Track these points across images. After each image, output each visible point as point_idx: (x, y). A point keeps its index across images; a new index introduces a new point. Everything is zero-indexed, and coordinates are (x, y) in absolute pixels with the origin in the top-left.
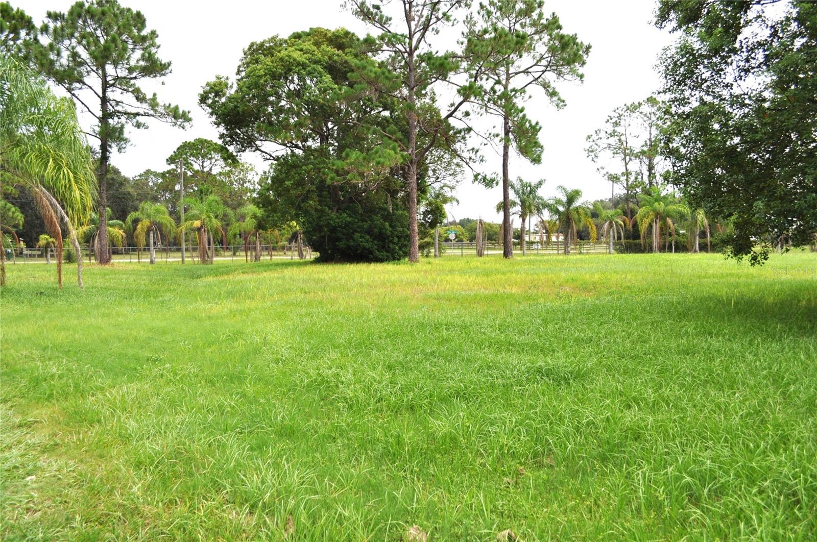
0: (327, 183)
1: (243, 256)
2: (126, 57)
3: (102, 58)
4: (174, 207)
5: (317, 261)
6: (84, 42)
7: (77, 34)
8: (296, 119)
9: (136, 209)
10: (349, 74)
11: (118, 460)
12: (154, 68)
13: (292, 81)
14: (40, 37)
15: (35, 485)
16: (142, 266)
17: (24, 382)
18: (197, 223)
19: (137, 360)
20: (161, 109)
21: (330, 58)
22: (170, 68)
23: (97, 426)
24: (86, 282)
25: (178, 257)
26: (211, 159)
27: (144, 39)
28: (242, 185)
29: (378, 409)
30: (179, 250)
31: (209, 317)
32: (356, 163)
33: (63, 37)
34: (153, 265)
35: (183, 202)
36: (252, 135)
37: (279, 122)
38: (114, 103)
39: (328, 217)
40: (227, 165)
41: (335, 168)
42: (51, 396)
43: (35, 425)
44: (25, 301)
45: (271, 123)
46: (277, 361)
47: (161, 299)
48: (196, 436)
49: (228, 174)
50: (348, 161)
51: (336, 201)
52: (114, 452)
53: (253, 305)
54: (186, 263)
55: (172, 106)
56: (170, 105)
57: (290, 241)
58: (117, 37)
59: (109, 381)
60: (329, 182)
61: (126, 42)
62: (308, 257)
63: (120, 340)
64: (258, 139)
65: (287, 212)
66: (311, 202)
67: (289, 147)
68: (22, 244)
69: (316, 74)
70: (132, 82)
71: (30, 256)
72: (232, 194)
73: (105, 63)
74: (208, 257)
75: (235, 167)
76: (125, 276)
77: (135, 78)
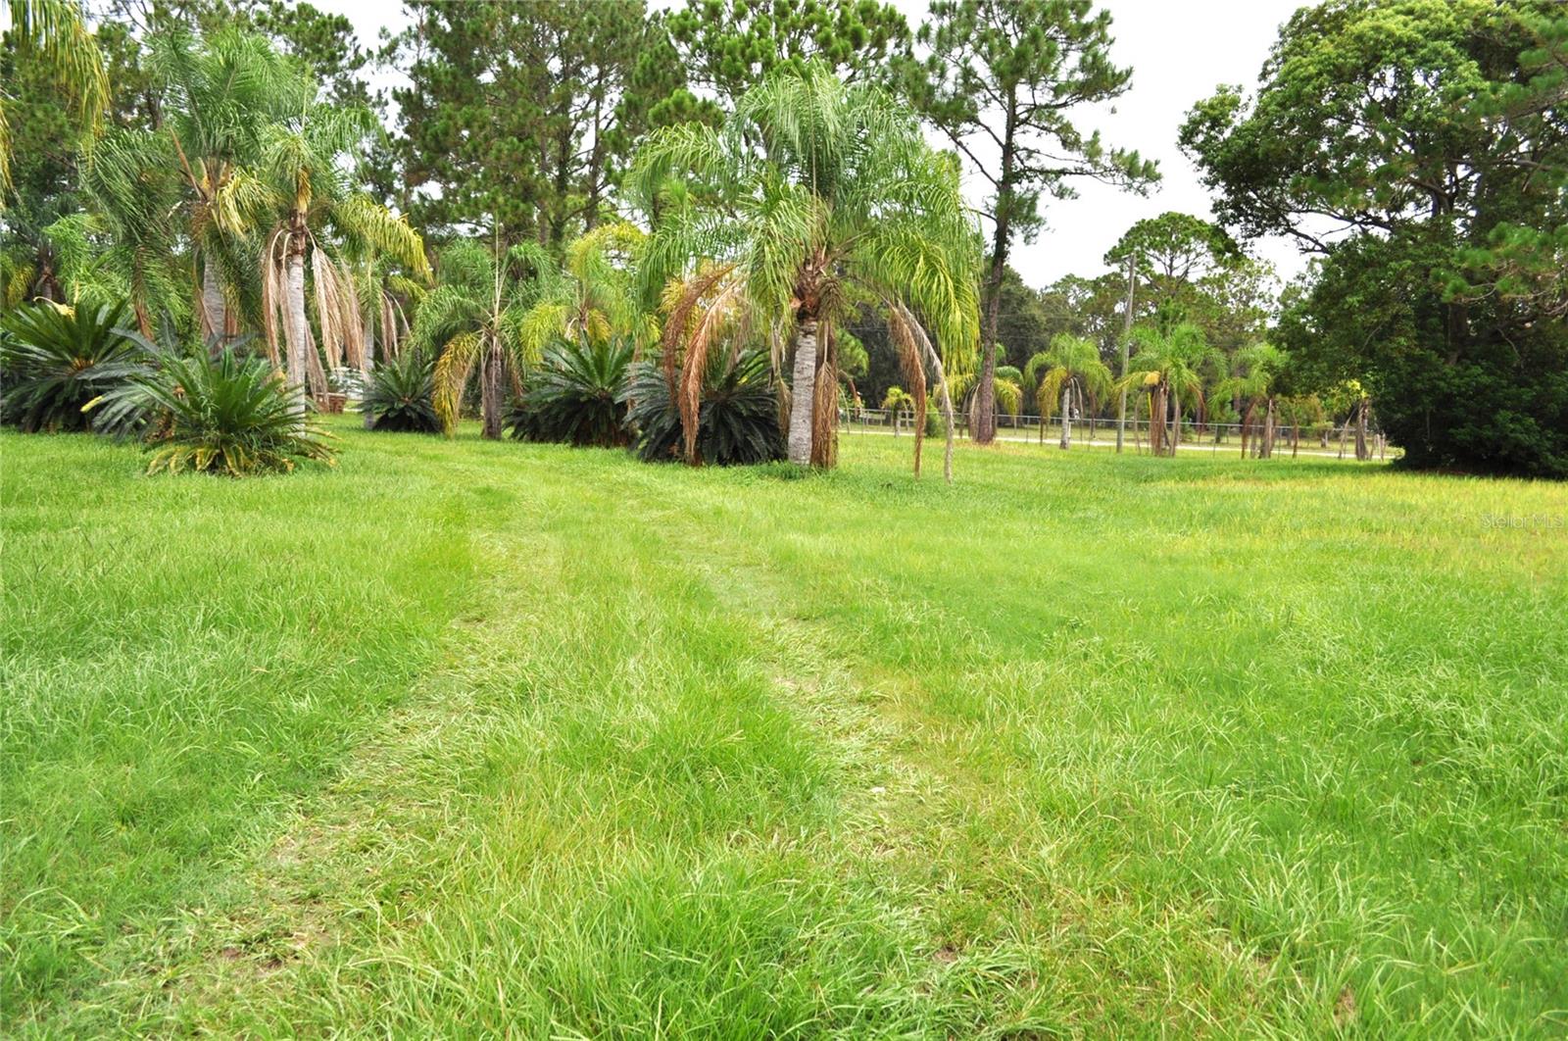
0: (1443, 300)
1: (1236, 446)
2: (1053, 66)
3: (1013, 71)
4: (1110, 343)
5: (1397, 467)
6: (985, 48)
7: (973, 36)
8: (1381, 163)
9: (1042, 348)
10: (1523, 55)
11: (1013, 791)
12: (1100, 82)
13: (1380, 82)
14: (915, 49)
15: (884, 804)
16: (1048, 452)
17: (866, 630)
18: (1152, 377)
19: (1043, 620)
20: (1105, 161)
21: (1477, 22)
22: (1129, 81)
23: (978, 726)
24: (957, 472)
25: (1112, 440)
26: (1188, 251)
27: (1086, 30)
28: (1246, 304)
29: (1553, 808)
30: (1111, 426)
31: (1170, 558)
32: (1523, 254)
33: (951, 42)
34: (1066, 452)
35: (1128, 336)
36: (1282, 201)
37: (1341, 170)
38: (1023, 154)
39: (1435, 374)
40: (1219, 263)
41: (1465, 265)
42: (906, 660)
43: (883, 703)
44: (865, 495)
45: (1323, 175)
46: (1312, 665)
47: (1081, 514)
48: (1152, 781)
49: (1219, 282)
50: (1500, 250)
51: (1461, 339)
52: (1008, 777)
53: (1258, 544)
54: (1125, 451)
55: (1126, 154)
56: (1122, 151)
57: (1339, 420)
58: (1040, 31)
59: (997, 652)
60: (1448, 296)
61: (1055, 39)
62: (1376, 458)
63: (1013, 580)
64: (1291, 209)
65: (1343, 362)
66: (1402, 340)
67: (1360, 223)
68: (859, 403)
69: (1439, 61)
70: (1060, 112)
71: (870, 421)
72: (1226, 321)
73: (1016, 82)
74: (1167, 443)
75: (1234, 268)
76: (1019, 467)
77: (1065, 105)
